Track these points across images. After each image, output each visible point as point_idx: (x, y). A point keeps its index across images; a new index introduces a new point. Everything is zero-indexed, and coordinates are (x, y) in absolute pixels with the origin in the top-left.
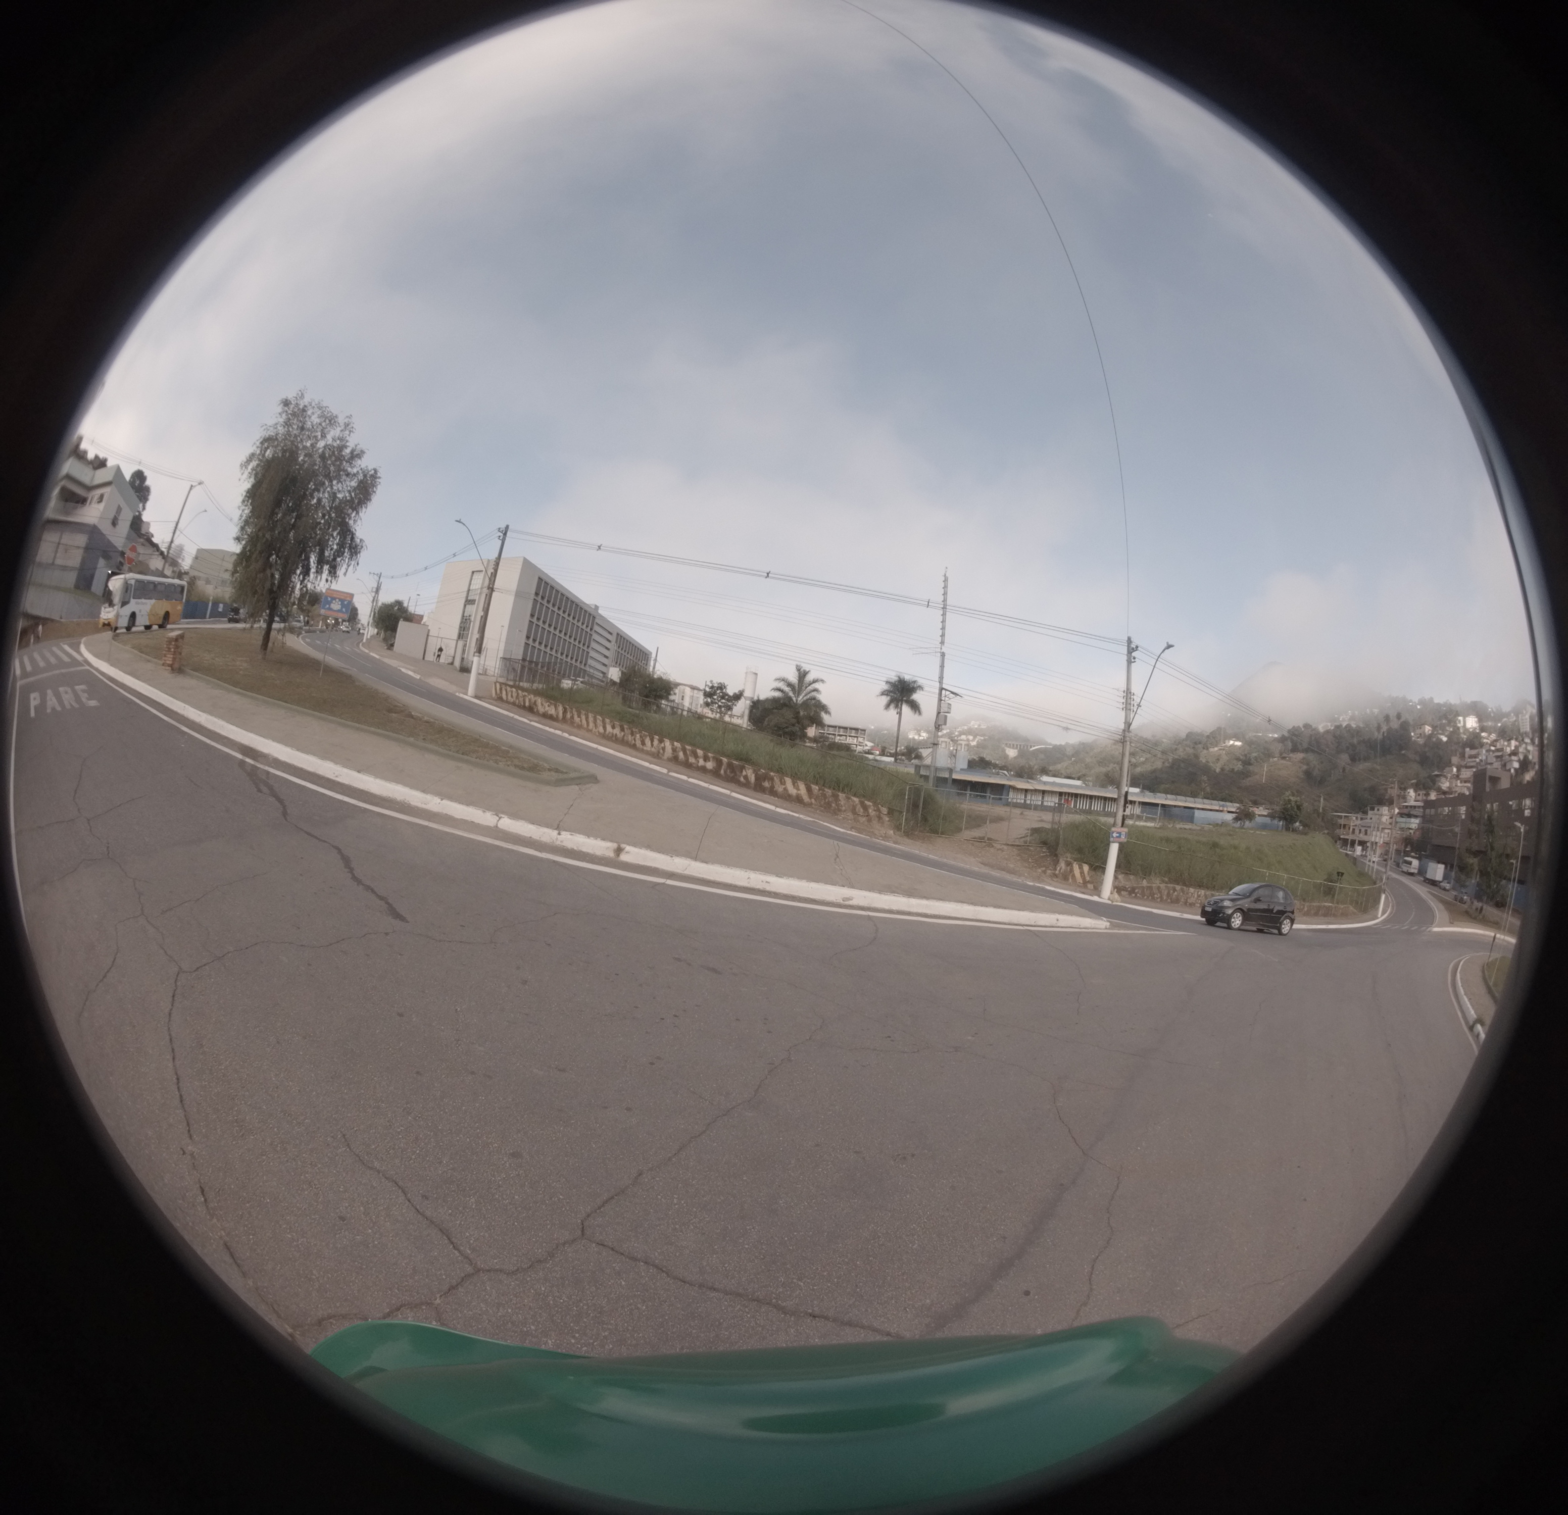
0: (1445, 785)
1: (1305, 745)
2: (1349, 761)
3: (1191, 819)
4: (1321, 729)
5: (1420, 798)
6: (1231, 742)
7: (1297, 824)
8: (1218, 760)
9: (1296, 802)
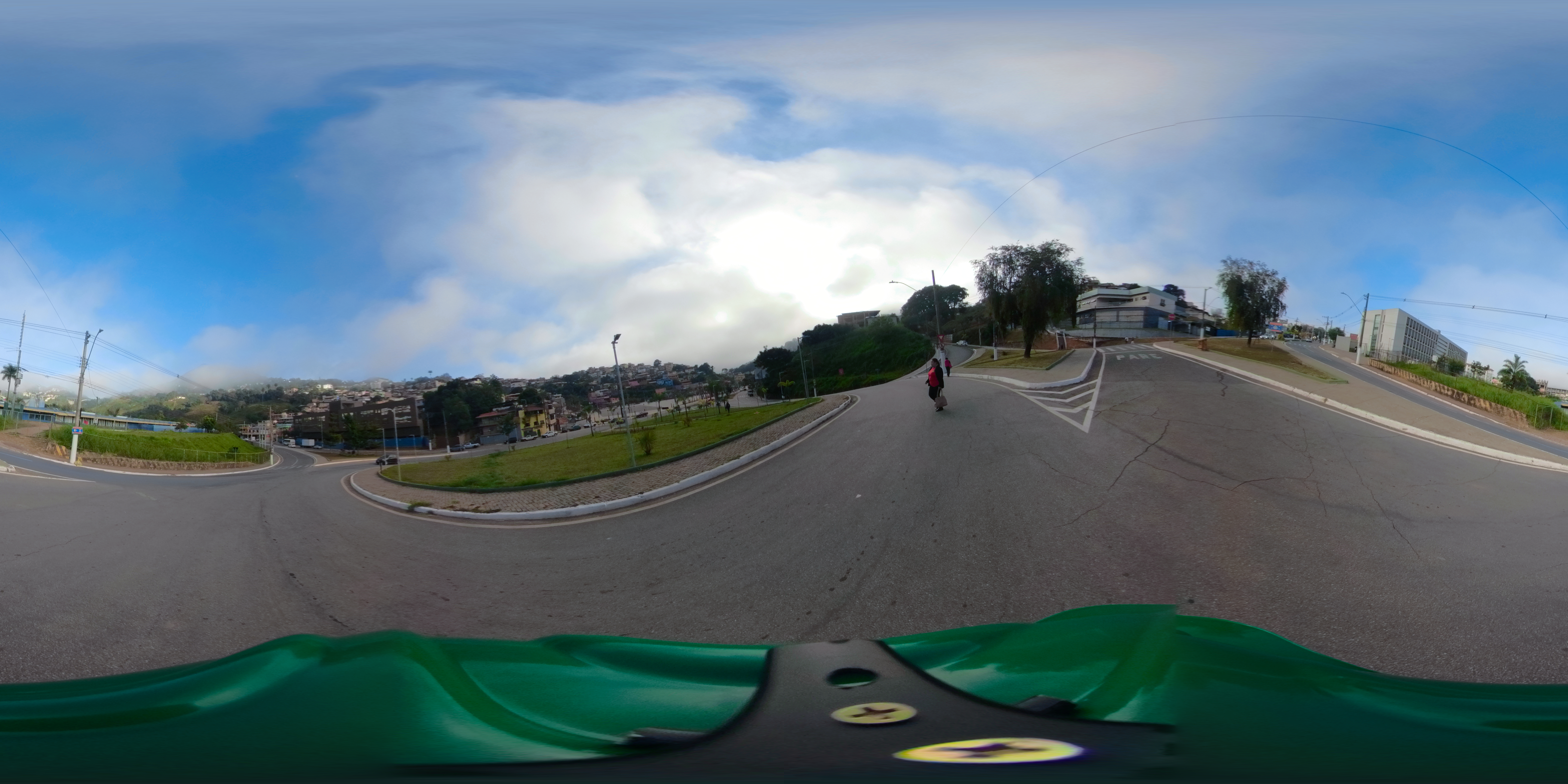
0: (308, 410)
1: (219, 398)
2: (245, 403)
3: (152, 429)
4: (229, 391)
5: (291, 416)
6: (180, 397)
7: (214, 430)
8: (173, 405)
9: (211, 420)
